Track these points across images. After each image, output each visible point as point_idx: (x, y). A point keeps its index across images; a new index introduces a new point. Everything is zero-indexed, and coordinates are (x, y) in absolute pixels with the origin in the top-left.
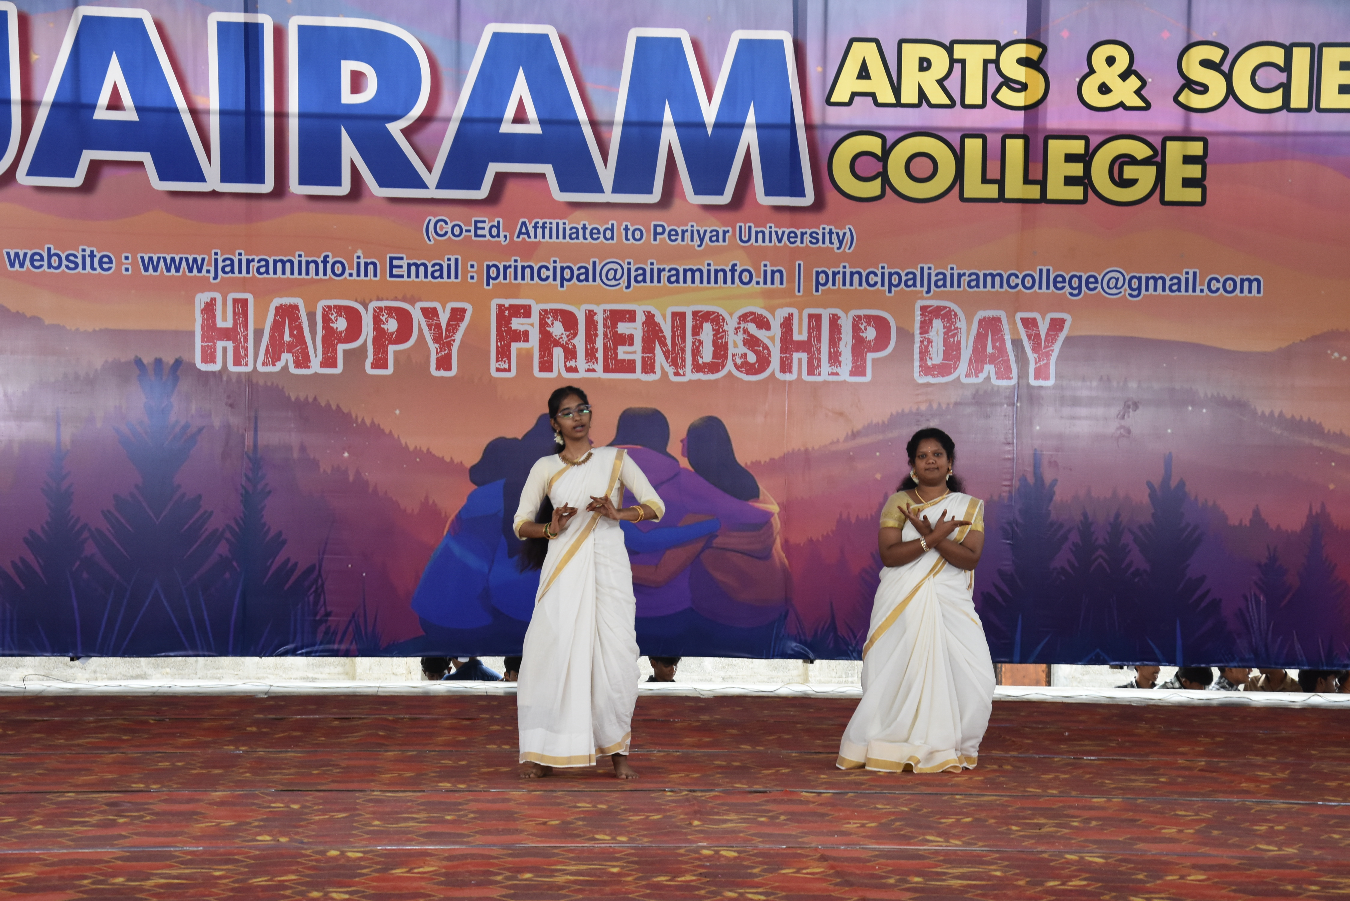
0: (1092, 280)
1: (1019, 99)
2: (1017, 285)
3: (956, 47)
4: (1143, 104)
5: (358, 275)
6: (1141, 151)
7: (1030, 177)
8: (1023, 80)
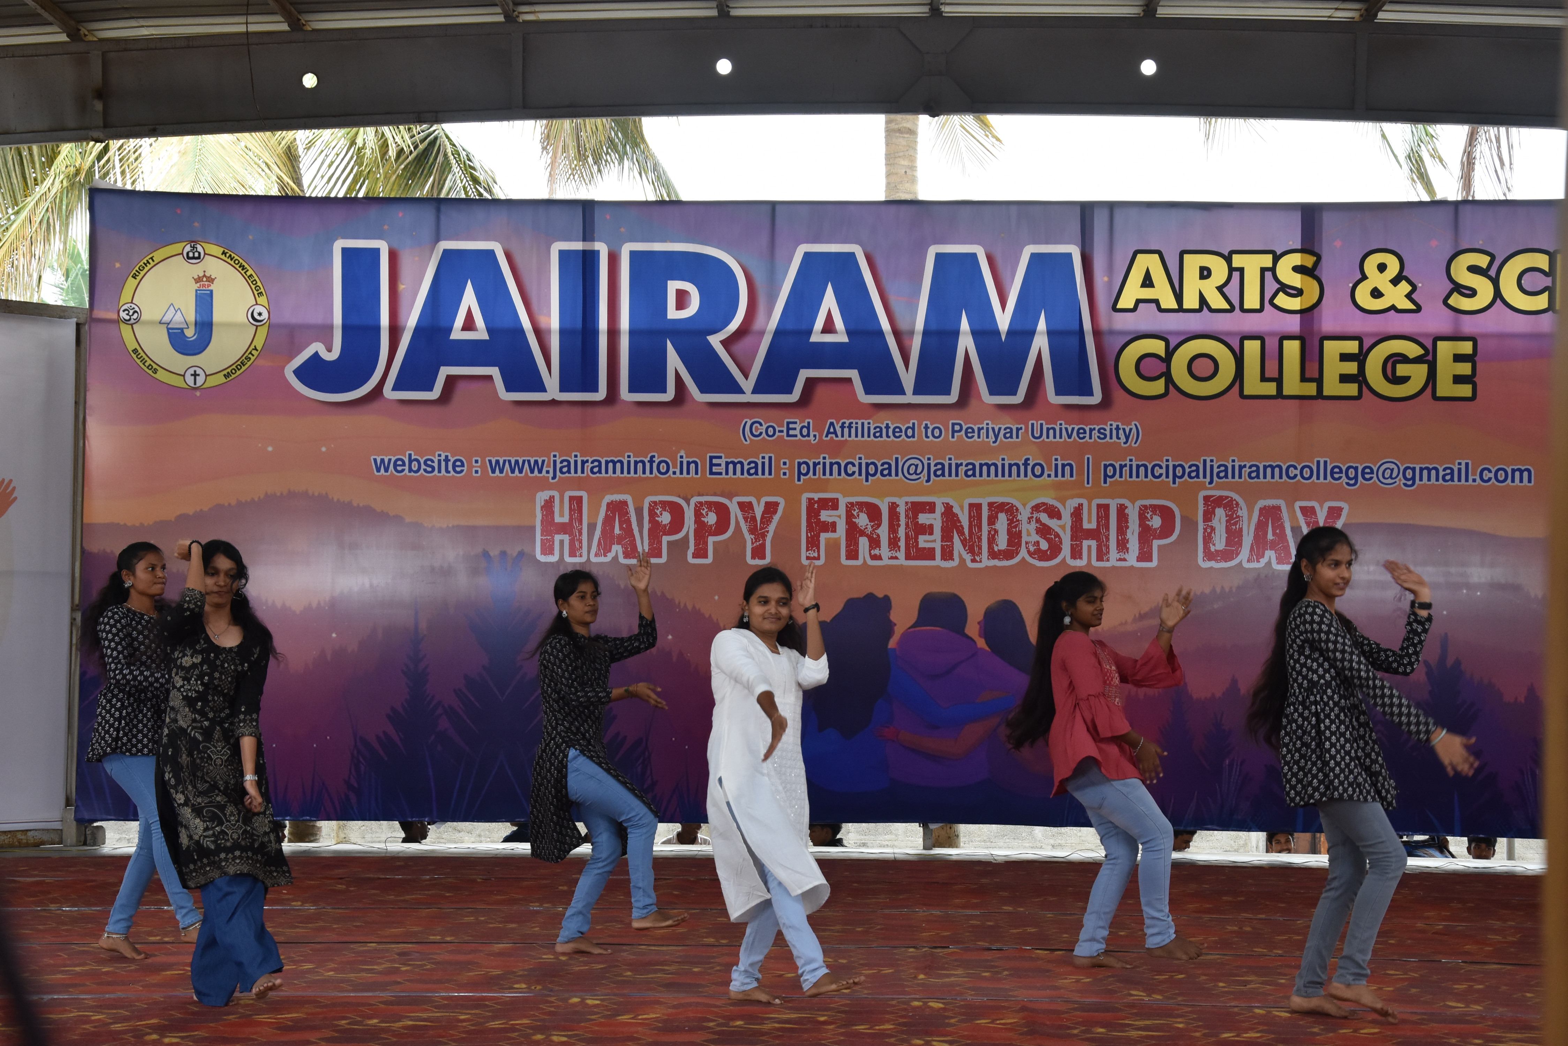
0: (1368, 470)
1: (1295, 304)
2: (1296, 476)
3: (1235, 257)
4: (1413, 307)
5: (681, 473)
6: (1412, 350)
7: (1307, 375)
8: (1299, 286)
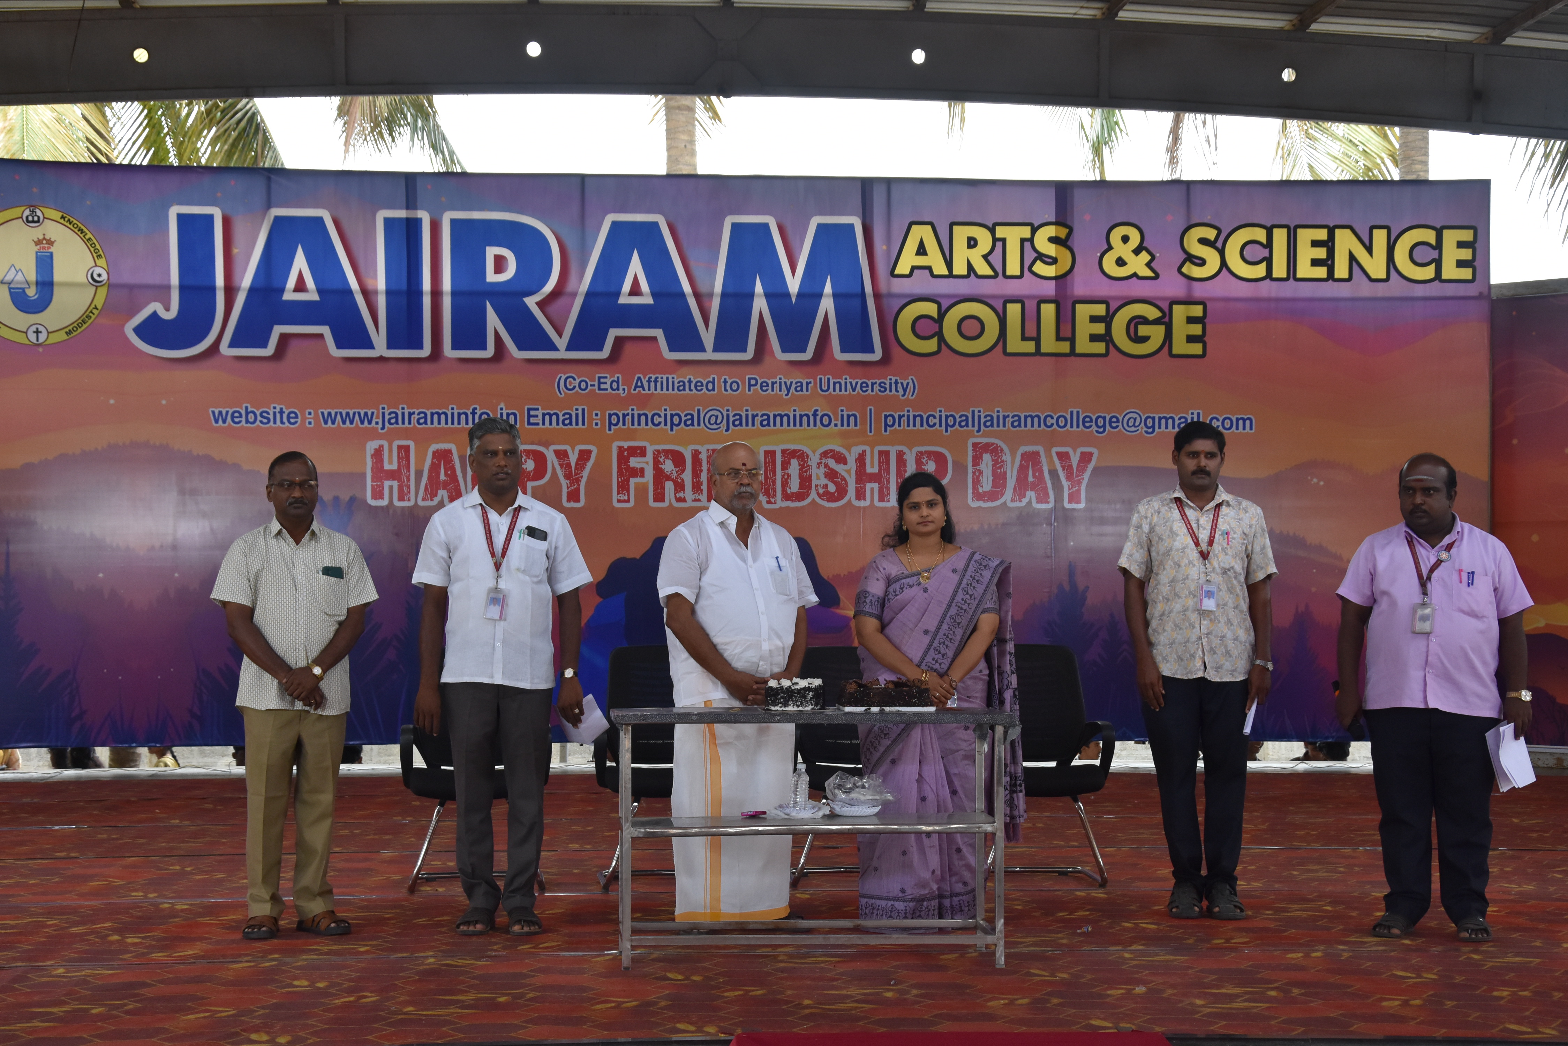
0: (1114, 420)
1: (1050, 271)
2: (1052, 425)
3: (998, 228)
4: (1152, 274)
6: (1152, 313)
7: (1062, 335)
8: (1054, 255)
